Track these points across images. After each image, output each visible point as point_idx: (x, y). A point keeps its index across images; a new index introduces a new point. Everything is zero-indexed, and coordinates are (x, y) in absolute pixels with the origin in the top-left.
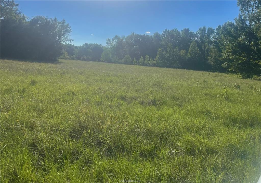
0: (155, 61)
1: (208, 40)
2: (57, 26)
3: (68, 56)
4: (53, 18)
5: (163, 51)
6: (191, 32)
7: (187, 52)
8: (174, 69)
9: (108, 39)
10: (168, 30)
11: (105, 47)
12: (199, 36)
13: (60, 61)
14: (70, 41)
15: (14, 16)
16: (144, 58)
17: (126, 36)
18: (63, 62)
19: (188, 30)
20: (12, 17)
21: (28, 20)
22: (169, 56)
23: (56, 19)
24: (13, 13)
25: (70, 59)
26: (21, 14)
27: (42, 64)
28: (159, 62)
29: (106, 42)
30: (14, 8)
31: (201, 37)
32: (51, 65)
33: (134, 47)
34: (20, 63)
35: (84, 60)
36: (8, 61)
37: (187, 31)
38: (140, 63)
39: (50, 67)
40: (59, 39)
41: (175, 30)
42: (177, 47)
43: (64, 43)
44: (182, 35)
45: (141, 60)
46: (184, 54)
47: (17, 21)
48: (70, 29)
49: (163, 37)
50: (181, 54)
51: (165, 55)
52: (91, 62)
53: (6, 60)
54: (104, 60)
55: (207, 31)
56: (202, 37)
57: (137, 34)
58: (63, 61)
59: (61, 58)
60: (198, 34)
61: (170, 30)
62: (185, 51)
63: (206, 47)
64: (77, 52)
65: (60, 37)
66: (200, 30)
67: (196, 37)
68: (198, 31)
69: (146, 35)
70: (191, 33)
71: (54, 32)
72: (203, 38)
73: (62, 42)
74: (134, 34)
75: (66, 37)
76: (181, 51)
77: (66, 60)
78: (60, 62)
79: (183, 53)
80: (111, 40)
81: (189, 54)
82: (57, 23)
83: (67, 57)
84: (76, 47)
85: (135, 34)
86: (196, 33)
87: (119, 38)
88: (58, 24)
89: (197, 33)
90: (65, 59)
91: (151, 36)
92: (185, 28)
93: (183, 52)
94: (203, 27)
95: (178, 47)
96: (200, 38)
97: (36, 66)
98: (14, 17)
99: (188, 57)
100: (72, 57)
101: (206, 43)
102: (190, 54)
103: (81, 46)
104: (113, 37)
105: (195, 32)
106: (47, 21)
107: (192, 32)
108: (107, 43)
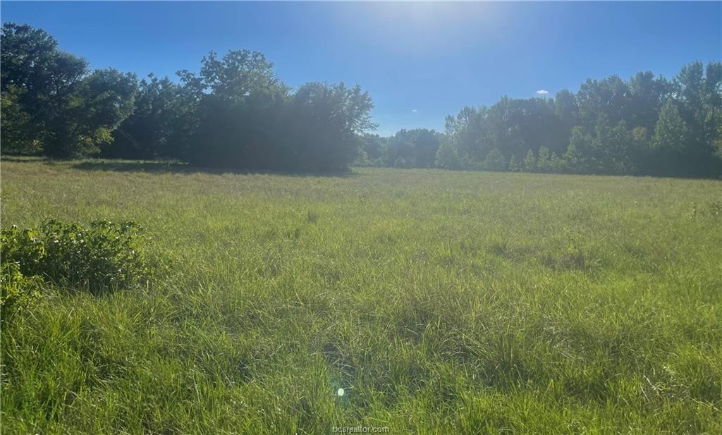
0: (564, 159)
1: (709, 96)
2: (346, 99)
3: (369, 159)
4: (338, 84)
5: (583, 135)
6: (659, 79)
7: (651, 132)
8: (618, 178)
9: (449, 116)
10: (593, 82)
11: (442, 135)
12: (684, 87)
13: (353, 172)
14: (372, 127)
15: (267, 88)
16: (537, 155)
17: (489, 107)
18: (360, 173)
19: (649, 75)
20: (264, 89)
21: (291, 93)
22: (601, 144)
23: (342, 84)
24: (265, 82)
25: (371, 166)
26: (279, 83)
27: (321, 178)
28: (575, 160)
29: (445, 122)
30: (265, 72)
31: (687, 89)
32: (337, 180)
33: (510, 129)
34: (283, 178)
35: (400, 166)
36: (262, 176)
37: (645, 79)
38: (527, 167)
39: (338, 185)
40: (350, 126)
41: (614, 79)
42: (622, 122)
43: (360, 134)
44: (632, 89)
45: (529, 158)
46: (643, 139)
47: (273, 97)
48: (371, 102)
49: (583, 100)
50: (636, 139)
51: (591, 143)
52: (415, 170)
53: (258, 175)
54: (442, 165)
55: (705, 72)
56: (691, 90)
57: (514, 99)
58: (360, 170)
59: (355, 166)
60: (680, 84)
61: (598, 81)
62: (645, 129)
63: (705, 116)
64: (387, 149)
65: (351, 121)
66: (684, 71)
67: (673, 90)
68: (679, 75)
69: (537, 99)
70: (659, 82)
71: (340, 111)
72: (695, 93)
73: (356, 132)
74: (506, 99)
75: (364, 121)
76: (635, 130)
77: (364, 169)
78: (355, 174)
79: (640, 136)
80: (456, 119)
81: (657, 137)
82: (345, 92)
83: (367, 161)
84: (383, 140)
85: (509, 99)
86: (674, 80)
87: (473, 111)
88: (346, 94)
89: (677, 80)
90: (363, 166)
91: (551, 100)
92: (639, 72)
93: (638, 133)
94: (692, 65)
95: (624, 122)
96: (687, 93)
97: (312, 182)
98: (266, 90)
99: (655, 144)
100: (376, 160)
101: (706, 106)
102: (662, 135)
103: (392, 137)
104: (459, 112)
105: (669, 80)
106: (325, 91)
107: (661, 80)
108: (447, 126)
